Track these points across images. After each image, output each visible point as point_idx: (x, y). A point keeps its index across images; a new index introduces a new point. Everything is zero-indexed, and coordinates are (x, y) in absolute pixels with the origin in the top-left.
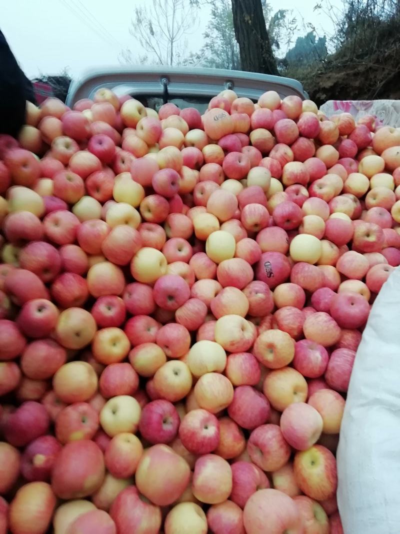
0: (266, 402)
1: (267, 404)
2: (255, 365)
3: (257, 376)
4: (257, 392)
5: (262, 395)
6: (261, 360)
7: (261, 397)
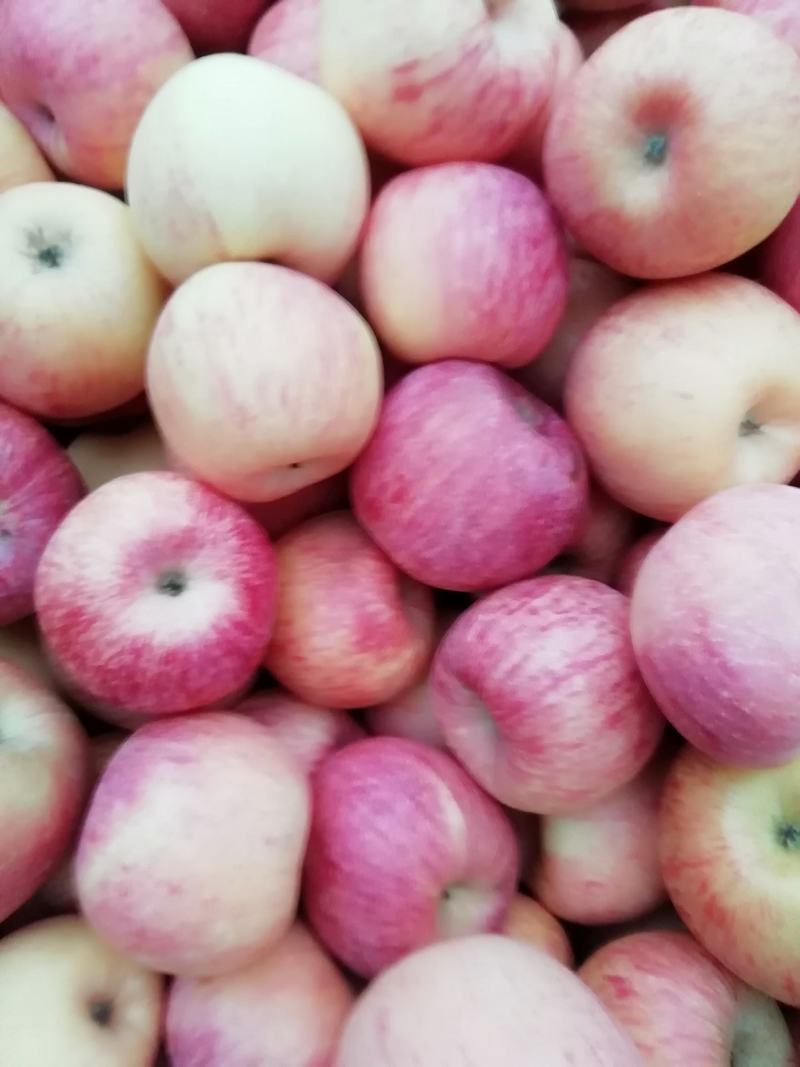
0: (568, 462)
1: (574, 476)
2: (535, 243)
3: (537, 310)
4: (524, 401)
5: (556, 422)
6: (578, 210)
7: (542, 431)
